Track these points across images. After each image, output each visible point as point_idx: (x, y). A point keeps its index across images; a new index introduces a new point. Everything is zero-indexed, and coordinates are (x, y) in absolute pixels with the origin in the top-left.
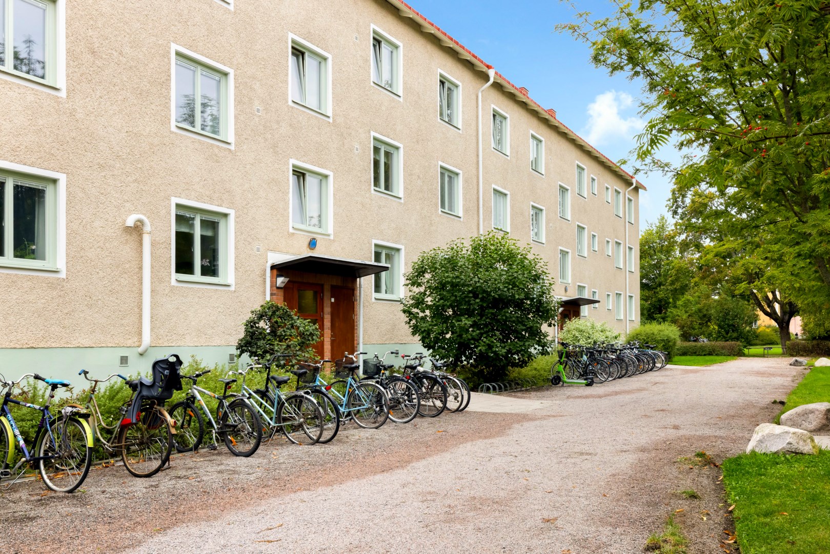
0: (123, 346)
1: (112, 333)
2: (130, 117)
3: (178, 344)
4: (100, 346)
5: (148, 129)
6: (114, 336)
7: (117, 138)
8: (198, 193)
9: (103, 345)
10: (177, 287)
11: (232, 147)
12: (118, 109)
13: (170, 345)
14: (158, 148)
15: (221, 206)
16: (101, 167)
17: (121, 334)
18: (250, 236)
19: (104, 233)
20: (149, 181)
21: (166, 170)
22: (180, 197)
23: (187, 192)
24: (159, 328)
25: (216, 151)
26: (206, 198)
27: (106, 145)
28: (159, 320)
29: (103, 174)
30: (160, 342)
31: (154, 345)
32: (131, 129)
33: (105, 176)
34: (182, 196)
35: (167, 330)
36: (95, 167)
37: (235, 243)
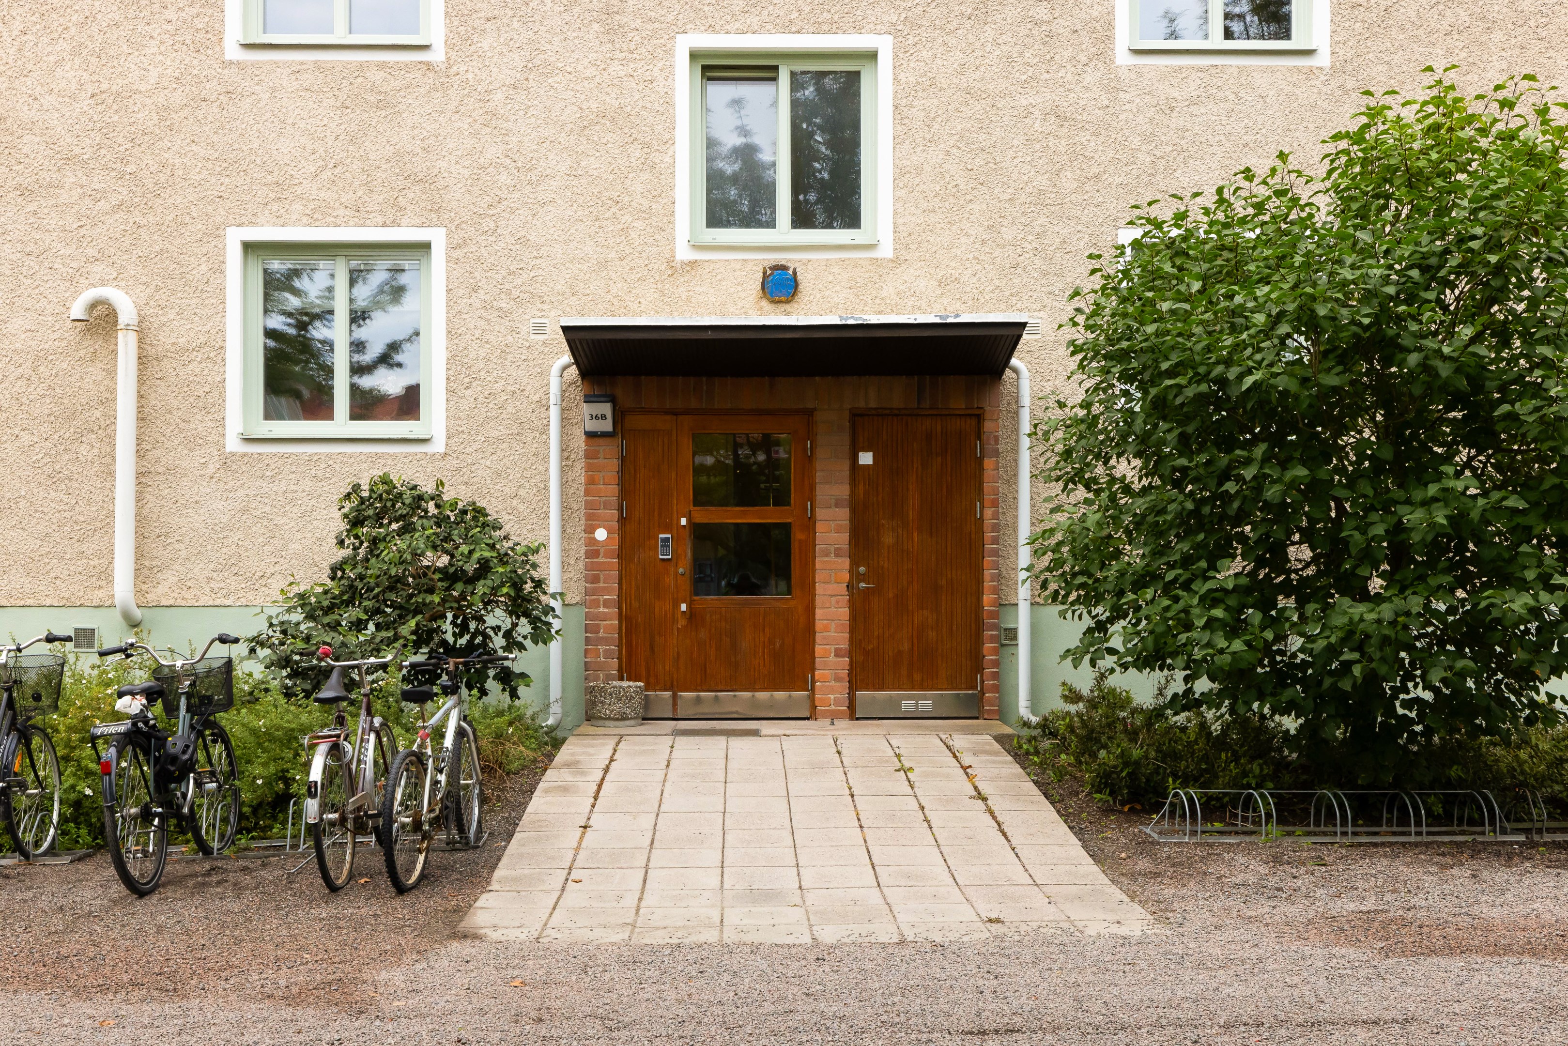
0: (81, 605)
1: (53, 575)
2: (103, 56)
3: (243, 601)
4: (22, 603)
5: (154, 74)
6: (58, 582)
7: (67, 115)
8: (311, 205)
9: (30, 602)
10: (244, 455)
11: (437, 56)
12: (68, 48)
13: (217, 602)
14: (183, 114)
15: (395, 223)
16: (25, 192)
17: (77, 577)
18: (509, 293)
19: (33, 343)
20: (160, 201)
21: (209, 165)
22: (252, 224)
23: (275, 207)
24: (188, 559)
25: (378, 76)
26: (341, 212)
27: (37, 139)
28: (187, 540)
29: (31, 207)
30: (188, 595)
31: (172, 602)
32: (104, 86)
33: (35, 213)
34: (261, 219)
35: (212, 566)
36: (11, 195)
37: (449, 321)
